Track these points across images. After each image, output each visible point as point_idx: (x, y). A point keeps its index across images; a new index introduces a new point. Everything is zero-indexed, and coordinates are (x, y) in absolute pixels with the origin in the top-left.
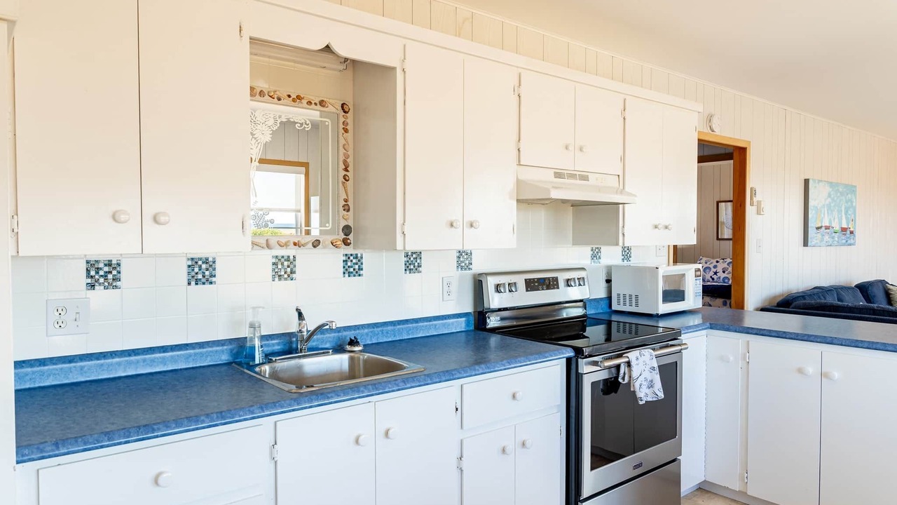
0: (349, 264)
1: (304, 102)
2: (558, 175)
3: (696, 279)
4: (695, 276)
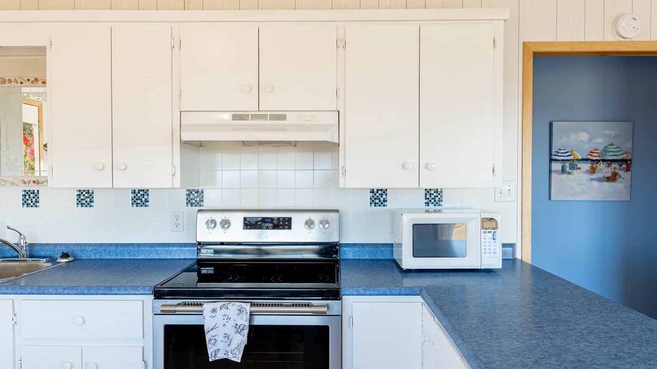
0: (82, 197)
1: (40, 82)
2: (236, 117)
3: (484, 232)
4: (483, 228)
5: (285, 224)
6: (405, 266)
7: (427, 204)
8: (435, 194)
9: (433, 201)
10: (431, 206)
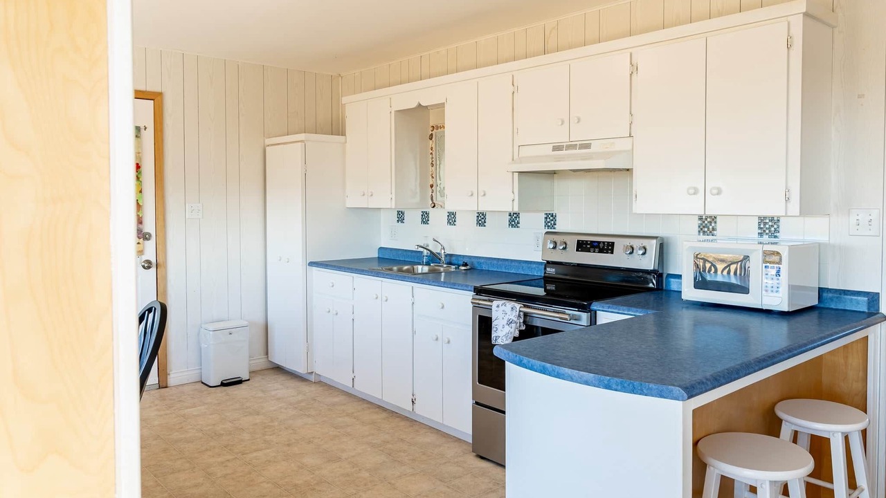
0: (480, 218)
2: (555, 148)
3: (766, 267)
4: (765, 262)
5: (608, 248)
6: (684, 297)
7: (761, 234)
8: (770, 224)
9: (767, 231)
10: (766, 238)
